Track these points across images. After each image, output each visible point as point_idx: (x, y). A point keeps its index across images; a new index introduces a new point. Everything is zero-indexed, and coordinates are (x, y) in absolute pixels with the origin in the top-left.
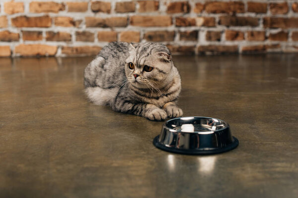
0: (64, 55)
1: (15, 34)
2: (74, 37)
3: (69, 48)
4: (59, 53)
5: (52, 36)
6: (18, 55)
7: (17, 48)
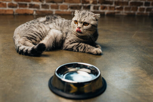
0: (37, 14)
1: (15, 5)
2: (41, 7)
3: (39, 11)
4: (35, 13)
5: (31, 6)
6: (17, 13)
7: (16, 10)
